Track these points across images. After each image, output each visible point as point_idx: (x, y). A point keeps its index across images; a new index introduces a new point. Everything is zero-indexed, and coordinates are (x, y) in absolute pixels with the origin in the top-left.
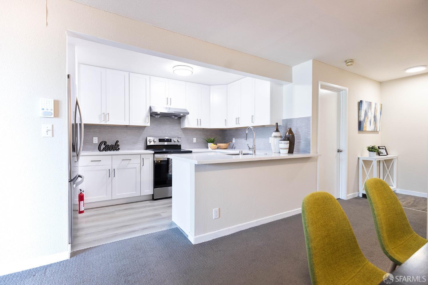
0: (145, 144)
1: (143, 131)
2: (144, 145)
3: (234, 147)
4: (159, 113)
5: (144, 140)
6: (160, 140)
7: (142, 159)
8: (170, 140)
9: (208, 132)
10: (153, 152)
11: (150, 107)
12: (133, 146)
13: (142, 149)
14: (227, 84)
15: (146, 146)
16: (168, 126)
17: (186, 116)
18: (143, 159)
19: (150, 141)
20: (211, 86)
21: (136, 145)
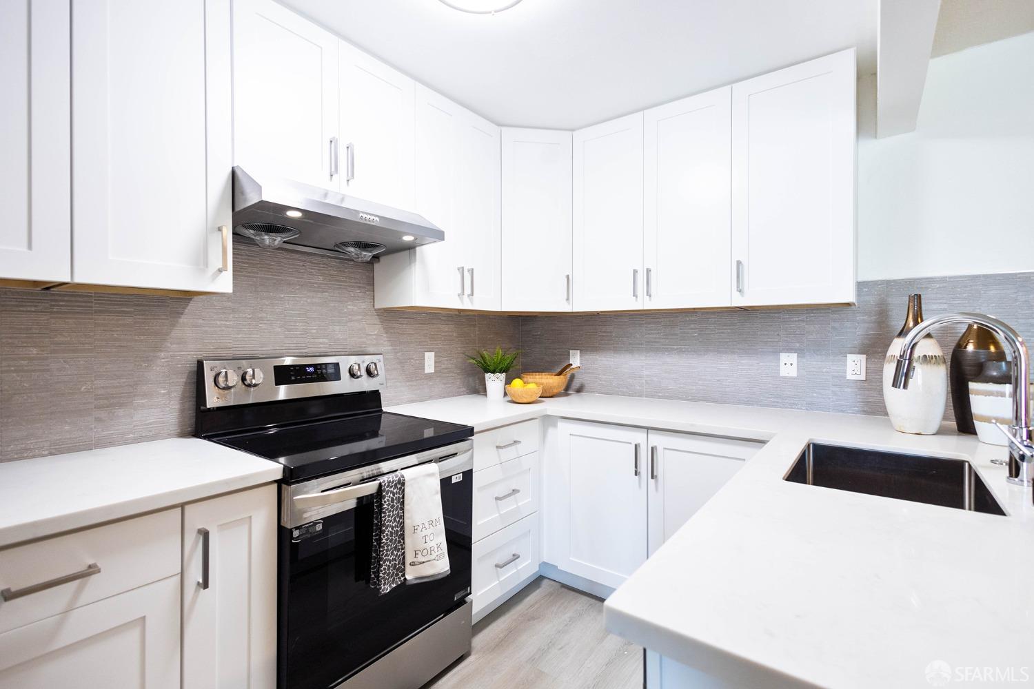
0: (191, 404)
1: (173, 325)
2: (182, 411)
3: (576, 385)
4: (297, 214)
5: (182, 379)
6: (284, 375)
7: (192, 538)
8: (331, 370)
9: (474, 326)
10: (273, 468)
11: (233, 173)
12: (99, 420)
13: (170, 436)
14: (573, 130)
15: (191, 413)
16: (319, 295)
17: (417, 248)
18: (205, 535)
19: (222, 384)
20: (504, 129)
21: (121, 412)
